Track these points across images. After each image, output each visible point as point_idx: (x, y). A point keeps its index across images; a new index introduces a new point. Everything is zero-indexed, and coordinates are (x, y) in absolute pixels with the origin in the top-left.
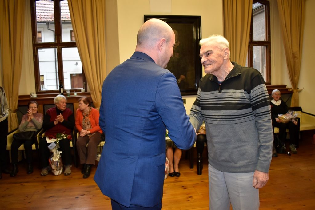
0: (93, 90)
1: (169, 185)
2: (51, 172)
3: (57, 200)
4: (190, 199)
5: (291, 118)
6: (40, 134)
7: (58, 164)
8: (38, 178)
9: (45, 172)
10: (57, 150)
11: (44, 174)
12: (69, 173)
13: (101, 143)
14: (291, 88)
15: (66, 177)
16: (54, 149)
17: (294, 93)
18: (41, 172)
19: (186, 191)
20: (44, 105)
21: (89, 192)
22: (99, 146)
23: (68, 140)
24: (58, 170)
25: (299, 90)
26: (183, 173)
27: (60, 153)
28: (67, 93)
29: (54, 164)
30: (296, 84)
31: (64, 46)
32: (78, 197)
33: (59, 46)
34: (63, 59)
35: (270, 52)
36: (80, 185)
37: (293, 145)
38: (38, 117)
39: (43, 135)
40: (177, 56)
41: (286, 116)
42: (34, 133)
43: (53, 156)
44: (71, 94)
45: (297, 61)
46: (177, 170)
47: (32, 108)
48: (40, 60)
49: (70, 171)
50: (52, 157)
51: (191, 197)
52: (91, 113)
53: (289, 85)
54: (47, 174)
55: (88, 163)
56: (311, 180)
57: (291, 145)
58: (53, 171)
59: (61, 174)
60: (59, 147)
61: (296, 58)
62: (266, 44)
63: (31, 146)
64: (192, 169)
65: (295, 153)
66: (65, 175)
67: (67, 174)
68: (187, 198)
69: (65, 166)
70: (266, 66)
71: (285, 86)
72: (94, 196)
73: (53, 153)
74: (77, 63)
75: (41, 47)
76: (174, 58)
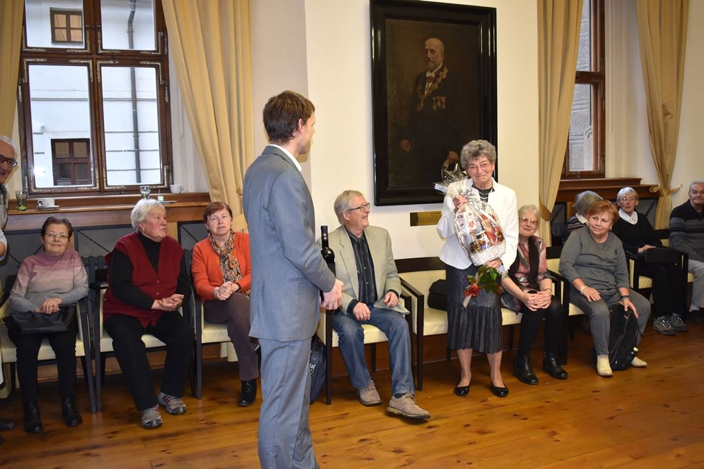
0: (222, 190)
4: (556, 437)
14: (657, 186)
17: (662, 196)
25: (672, 189)
30: (668, 176)
31: (112, 62)
33: (97, 59)
35: (603, 98)
40: (442, 103)
45: (671, 122)
51: (554, 433)
53: (649, 178)
61: (669, 116)
62: (594, 79)
68: (550, 436)
71: (638, 180)
75: (42, 60)
76: (435, 108)
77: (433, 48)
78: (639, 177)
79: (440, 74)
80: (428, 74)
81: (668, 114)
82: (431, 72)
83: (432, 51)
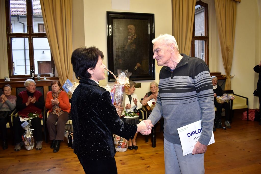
0: (61, 76)
1: (129, 157)
2: (24, 147)
3: (30, 173)
4: (148, 169)
5: (226, 99)
6: (14, 114)
7: (30, 140)
8: (11, 153)
9: (18, 147)
10: (29, 127)
11: (17, 149)
12: (41, 148)
13: (69, 121)
14: (225, 75)
15: (38, 152)
16: (26, 127)
17: (227, 79)
18: (14, 147)
19: (144, 162)
20: (17, 88)
21: (60, 164)
22: (67, 123)
23: (39, 119)
24: (30, 146)
25: (231, 76)
26: (140, 146)
27: (32, 131)
28: (38, 78)
29: (27, 141)
30: (229, 72)
31: (35, 37)
32: (50, 170)
33: (31, 36)
34: (34, 48)
35: (208, 45)
36: (50, 159)
37: (227, 121)
38: (12, 99)
39: (16, 114)
40: (134, 47)
41: (222, 98)
42: (8, 112)
43: (26, 133)
44: (41, 79)
45: (230, 53)
46: (135, 144)
47: (7, 90)
48: (13, 49)
49: (41, 146)
50: (25, 135)
51: (148, 167)
52: (60, 95)
53: (223, 73)
54: (20, 149)
55: (57, 139)
56: (244, 150)
57: (226, 121)
58: (25, 147)
59: (33, 149)
60: (31, 125)
61: (229, 51)
62: (205, 39)
63: (6, 125)
64: (147, 143)
65: (229, 128)
66: (37, 149)
67: (38, 149)
68: (146, 168)
69: (36, 142)
70: (204, 57)
71: (220, 73)
72: (64, 168)
73: (26, 130)
74: (43, 52)
75: (14, 36)
76: (131, 48)
77: (130, 28)
78: (220, 72)
79: (134, 37)
80: (129, 37)
81: (229, 50)
82: (130, 36)
83: (131, 29)
